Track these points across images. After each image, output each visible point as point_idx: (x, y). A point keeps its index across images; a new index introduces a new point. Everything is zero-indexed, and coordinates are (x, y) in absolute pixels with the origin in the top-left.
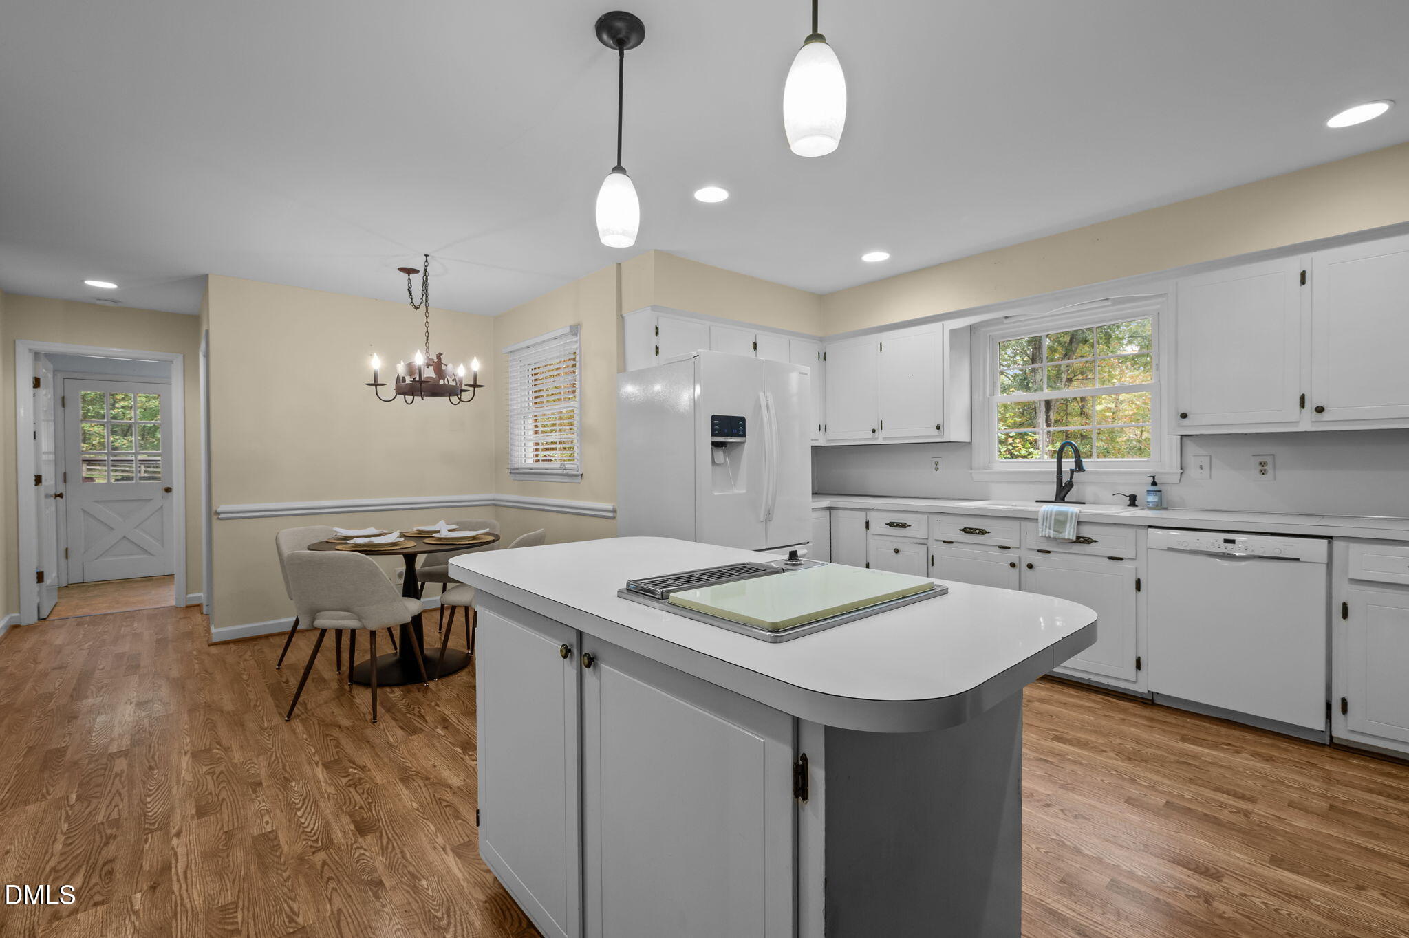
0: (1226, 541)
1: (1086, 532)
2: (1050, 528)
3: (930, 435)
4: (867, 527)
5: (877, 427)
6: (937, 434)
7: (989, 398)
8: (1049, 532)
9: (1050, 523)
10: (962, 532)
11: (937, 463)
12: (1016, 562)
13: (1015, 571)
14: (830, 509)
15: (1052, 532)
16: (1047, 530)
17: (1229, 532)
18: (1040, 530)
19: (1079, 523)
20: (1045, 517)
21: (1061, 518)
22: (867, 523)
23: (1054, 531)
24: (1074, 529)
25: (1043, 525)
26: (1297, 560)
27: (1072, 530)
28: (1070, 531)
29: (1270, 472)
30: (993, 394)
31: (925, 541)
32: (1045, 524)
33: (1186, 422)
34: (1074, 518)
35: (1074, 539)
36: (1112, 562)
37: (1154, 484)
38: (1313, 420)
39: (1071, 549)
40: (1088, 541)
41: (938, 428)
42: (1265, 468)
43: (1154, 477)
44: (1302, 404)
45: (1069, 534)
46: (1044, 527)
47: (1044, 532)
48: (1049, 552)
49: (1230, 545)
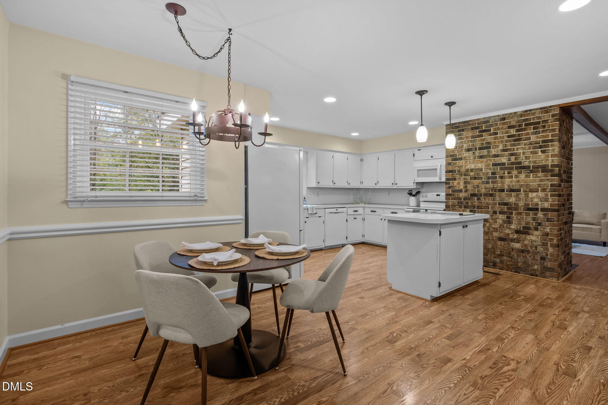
37: (305, 199)
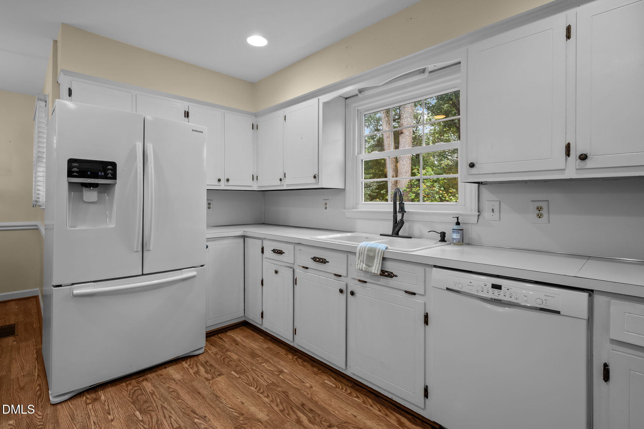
0: (495, 286)
1: (390, 267)
2: (363, 263)
3: (310, 183)
4: (263, 252)
5: (282, 177)
6: (314, 182)
7: (356, 156)
8: (362, 266)
9: (364, 258)
10: (312, 260)
11: (326, 204)
12: (344, 288)
13: (343, 296)
14: (244, 237)
15: (364, 266)
16: (362, 263)
17: (498, 276)
18: (357, 263)
19: (384, 259)
20: (361, 252)
21: (371, 254)
22: (263, 249)
23: (366, 265)
24: (379, 264)
25: (359, 259)
26: (558, 313)
27: (378, 265)
28: (376, 266)
29: (545, 216)
30: (360, 152)
31: (292, 266)
32: (360, 259)
33: (474, 170)
34: (380, 253)
35: (379, 273)
36: (407, 295)
38: (578, 168)
39: (379, 281)
40: (391, 275)
41: (315, 177)
42: (541, 212)
43: (458, 218)
44: (568, 154)
45: (375, 270)
46: (360, 261)
47: (359, 266)
48: (366, 282)
49: (496, 291)
